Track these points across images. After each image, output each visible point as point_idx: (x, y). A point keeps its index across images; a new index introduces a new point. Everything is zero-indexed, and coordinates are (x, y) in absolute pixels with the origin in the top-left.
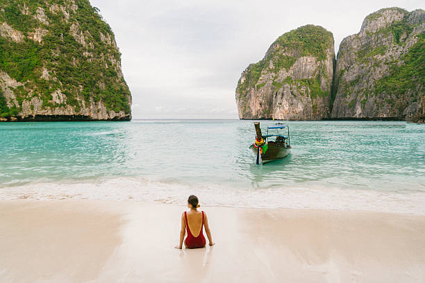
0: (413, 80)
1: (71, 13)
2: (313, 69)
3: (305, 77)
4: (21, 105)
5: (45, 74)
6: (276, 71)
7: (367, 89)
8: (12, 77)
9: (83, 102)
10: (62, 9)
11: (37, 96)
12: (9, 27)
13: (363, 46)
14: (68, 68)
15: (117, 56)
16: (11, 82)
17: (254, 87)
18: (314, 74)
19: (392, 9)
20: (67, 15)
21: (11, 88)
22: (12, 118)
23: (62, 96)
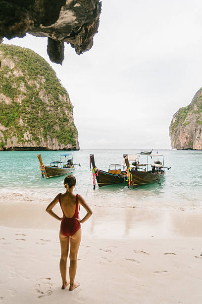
1: (41, 84)
4: (6, 141)
5: (21, 122)
6: (199, 112)
8: (2, 125)
9: (43, 138)
10: (36, 82)
11: (15, 135)
12: (4, 96)
14: (34, 118)
15: (70, 108)
16: (2, 128)
17: (182, 125)
20: (38, 85)
21: (2, 131)
22: (1, 149)
23: (30, 135)
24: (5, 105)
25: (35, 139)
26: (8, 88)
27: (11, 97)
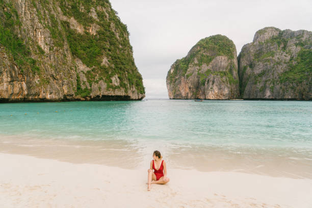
0: (306, 74)
2: (226, 65)
3: (221, 70)
4: (91, 86)
5: (105, 61)
6: (199, 65)
7: (273, 79)
8: (83, 63)
9: (128, 85)
10: (104, 10)
11: (103, 79)
13: (257, 51)
16: (82, 67)
18: (226, 68)
19: (272, 28)
20: (107, 15)
21: (84, 73)
22: (87, 97)
23: (118, 80)
24: (79, 35)
25: (123, 85)
26: (78, 11)
27: (83, 25)
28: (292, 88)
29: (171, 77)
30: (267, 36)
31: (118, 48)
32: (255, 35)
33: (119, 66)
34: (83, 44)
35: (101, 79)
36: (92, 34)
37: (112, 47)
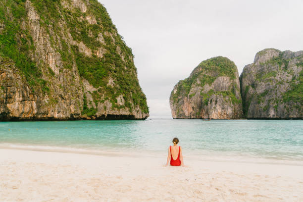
2: (228, 85)
3: (224, 90)
4: (97, 106)
5: (111, 82)
6: (202, 85)
7: (276, 99)
8: (90, 84)
9: (133, 104)
10: (111, 35)
11: (108, 99)
12: (84, 46)
13: (258, 71)
16: (89, 88)
18: (229, 88)
19: (272, 49)
20: (114, 39)
21: (90, 93)
22: (93, 117)
23: (123, 100)
24: (87, 58)
25: (127, 105)
26: (87, 36)
27: (91, 49)
28: (297, 107)
29: (175, 97)
30: (268, 57)
31: (123, 69)
32: (255, 56)
33: (124, 86)
34: (91, 66)
35: (107, 99)
36: (99, 57)
37: (118, 69)
